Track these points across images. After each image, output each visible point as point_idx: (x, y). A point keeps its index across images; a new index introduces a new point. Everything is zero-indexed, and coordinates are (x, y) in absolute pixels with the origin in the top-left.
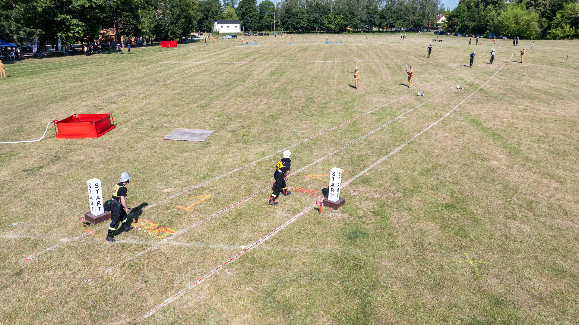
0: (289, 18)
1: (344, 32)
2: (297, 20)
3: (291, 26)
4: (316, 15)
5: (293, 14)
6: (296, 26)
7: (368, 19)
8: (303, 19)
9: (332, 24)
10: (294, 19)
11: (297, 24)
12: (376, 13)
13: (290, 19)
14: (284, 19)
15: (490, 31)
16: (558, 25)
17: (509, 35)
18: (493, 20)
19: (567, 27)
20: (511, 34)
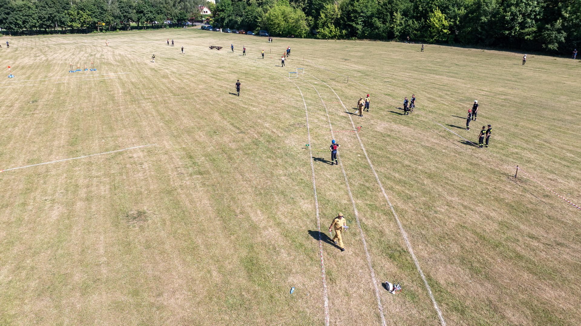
2: (23, 18)
4: (50, 11)
7: (122, 15)
9: (76, 21)
12: (130, 7)
15: (261, 28)
16: (324, 25)
17: (281, 33)
18: (261, 17)
19: (333, 27)
20: (282, 32)
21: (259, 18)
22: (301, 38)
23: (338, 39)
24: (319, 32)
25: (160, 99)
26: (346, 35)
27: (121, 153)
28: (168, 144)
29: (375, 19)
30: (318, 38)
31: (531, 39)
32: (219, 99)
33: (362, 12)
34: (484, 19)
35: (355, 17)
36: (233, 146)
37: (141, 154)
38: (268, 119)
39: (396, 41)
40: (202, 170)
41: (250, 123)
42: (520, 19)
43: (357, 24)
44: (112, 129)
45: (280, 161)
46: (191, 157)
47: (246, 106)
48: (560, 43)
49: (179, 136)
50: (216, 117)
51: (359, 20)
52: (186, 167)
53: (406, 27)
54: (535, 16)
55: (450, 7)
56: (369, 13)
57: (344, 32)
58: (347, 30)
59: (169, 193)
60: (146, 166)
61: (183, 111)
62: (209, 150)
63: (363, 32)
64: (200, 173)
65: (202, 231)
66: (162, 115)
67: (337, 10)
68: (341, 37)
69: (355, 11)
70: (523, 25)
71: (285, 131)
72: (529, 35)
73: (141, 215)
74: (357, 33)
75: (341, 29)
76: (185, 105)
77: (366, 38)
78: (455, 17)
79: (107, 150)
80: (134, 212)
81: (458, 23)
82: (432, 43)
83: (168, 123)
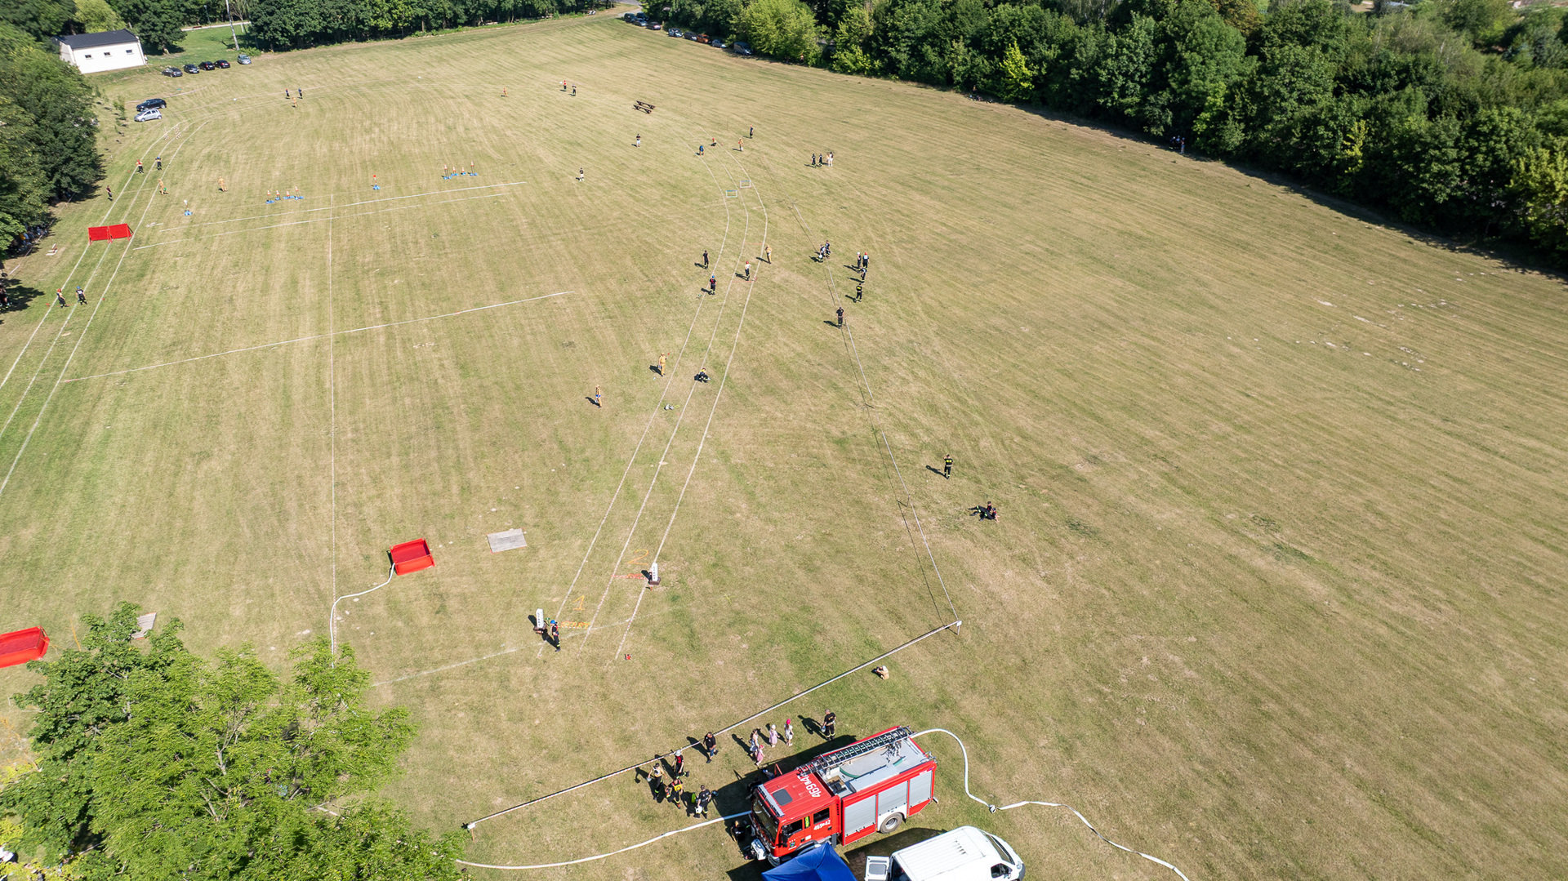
0: (271, 14)
1: (417, 33)
2: (297, 19)
3: (282, 32)
6: (294, 33)
8: (307, 14)
9: (382, 16)
10: (285, 18)
11: (297, 27)
13: (275, 16)
14: (259, 17)
15: (737, 34)
16: (846, 45)
17: (771, 52)
18: (737, 14)
19: (859, 51)
20: (774, 52)
21: (734, 17)
22: (808, 65)
23: (869, 76)
24: (837, 59)
25: (570, 235)
26: (881, 69)
27: (546, 299)
28: (584, 291)
29: (927, 48)
30: (835, 72)
31: (1133, 115)
32: (633, 236)
33: (908, 30)
34: (1075, 73)
35: (896, 39)
36: (639, 294)
37: (562, 300)
38: (678, 265)
39: (957, 92)
40: (612, 315)
41: (659, 270)
42: (1120, 81)
43: (898, 51)
44: (531, 276)
45: (673, 309)
46: (603, 304)
47: (661, 248)
48: (1166, 126)
49: (592, 284)
50: (628, 262)
51: (902, 44)
52: (599, 312)
53: (972, 67)
54: (1141, 77)
55: (1037, 44)
56: (920, 33)
57: (877, 63)
58: (882, 60)
59: (588, 331)
60: (568, 310)
61: (595, 253)
62: (618, 298)
63: (908, 67)
64: (610, 318)
65: (610, 353)
66: (574, 258)
67: (867, 20)
68: (873, 73)
69: (894, 28)
70: (1123, 92)
71: (689, 280)
72: (1131, 107)
73: (571, 344)
74: (899, 69)
75: (874, 58)
76: (597, 244)
77: (913, 81)
78: (1039, 62)
79: (533, 297)
80: (566, 342)
81: (1044, 72)
82: (1007, 102)
83: (582, 268)
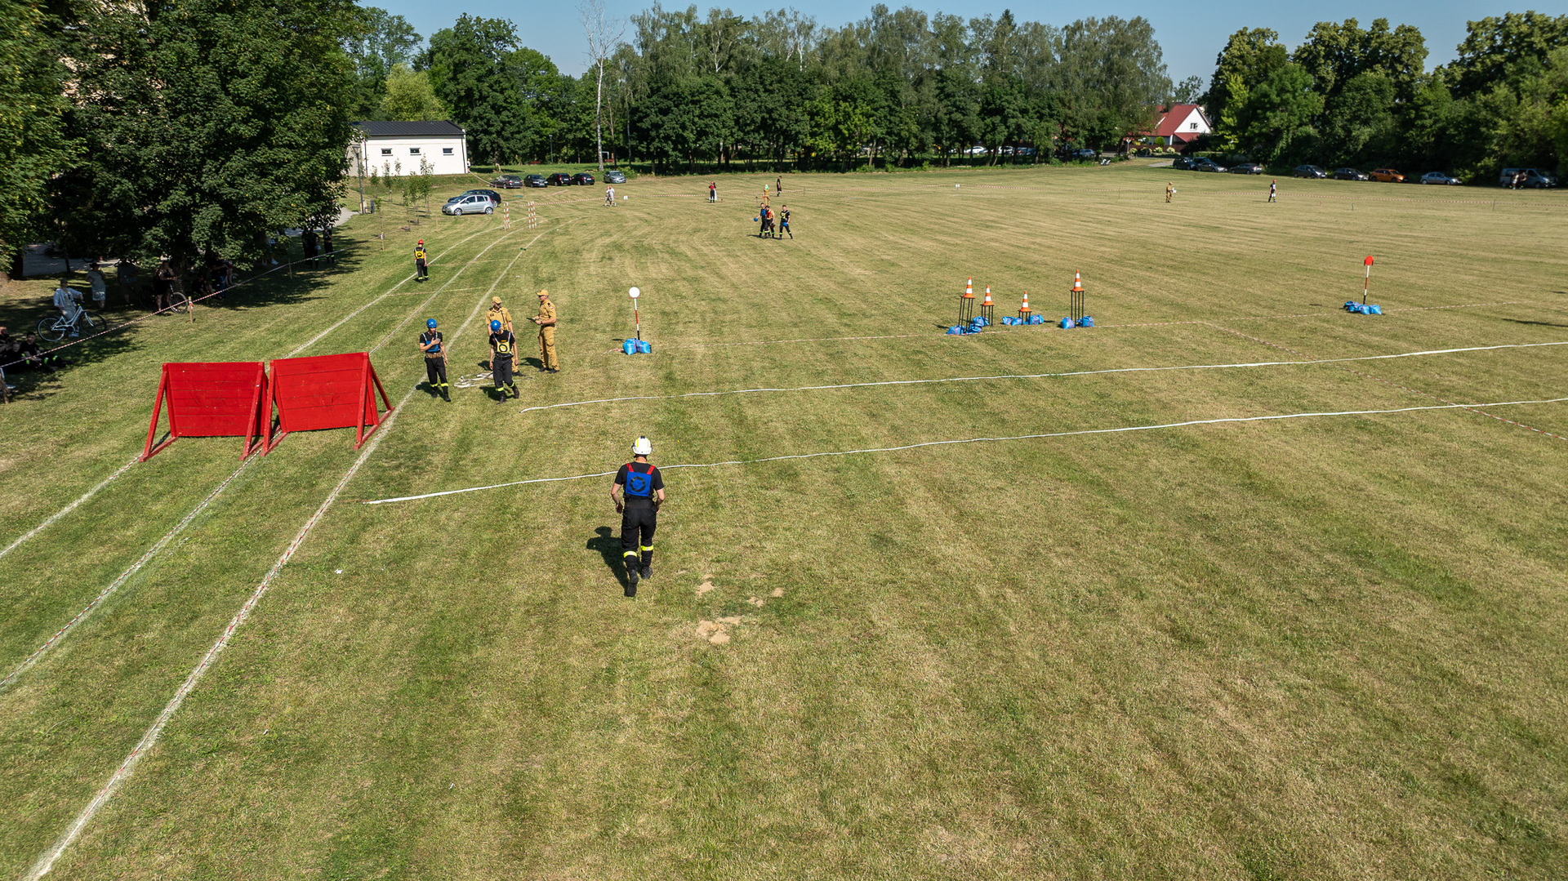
4: (768, 102)
5: (678, 98)
6: (693, 146)
10: (684, 118)
